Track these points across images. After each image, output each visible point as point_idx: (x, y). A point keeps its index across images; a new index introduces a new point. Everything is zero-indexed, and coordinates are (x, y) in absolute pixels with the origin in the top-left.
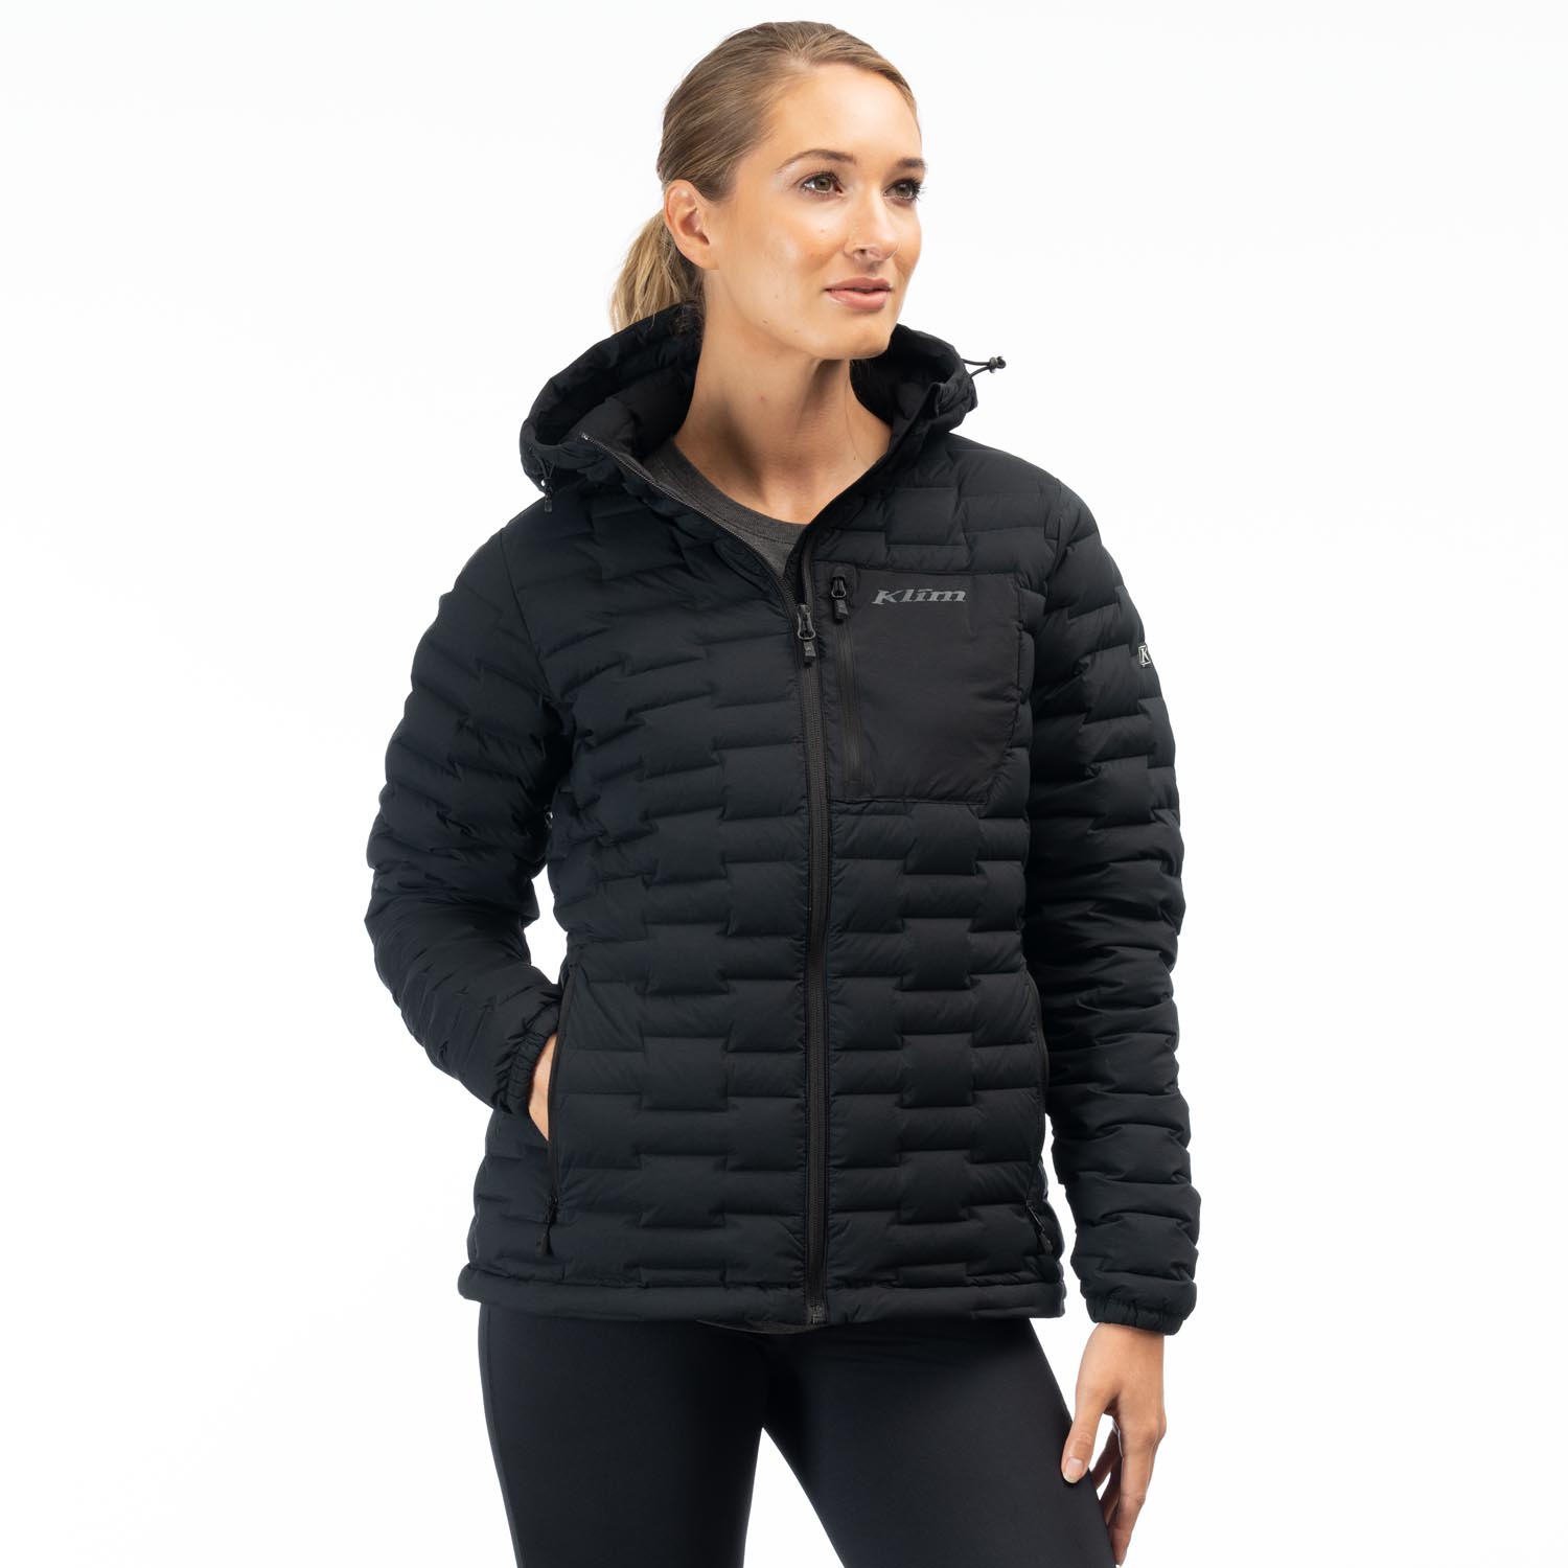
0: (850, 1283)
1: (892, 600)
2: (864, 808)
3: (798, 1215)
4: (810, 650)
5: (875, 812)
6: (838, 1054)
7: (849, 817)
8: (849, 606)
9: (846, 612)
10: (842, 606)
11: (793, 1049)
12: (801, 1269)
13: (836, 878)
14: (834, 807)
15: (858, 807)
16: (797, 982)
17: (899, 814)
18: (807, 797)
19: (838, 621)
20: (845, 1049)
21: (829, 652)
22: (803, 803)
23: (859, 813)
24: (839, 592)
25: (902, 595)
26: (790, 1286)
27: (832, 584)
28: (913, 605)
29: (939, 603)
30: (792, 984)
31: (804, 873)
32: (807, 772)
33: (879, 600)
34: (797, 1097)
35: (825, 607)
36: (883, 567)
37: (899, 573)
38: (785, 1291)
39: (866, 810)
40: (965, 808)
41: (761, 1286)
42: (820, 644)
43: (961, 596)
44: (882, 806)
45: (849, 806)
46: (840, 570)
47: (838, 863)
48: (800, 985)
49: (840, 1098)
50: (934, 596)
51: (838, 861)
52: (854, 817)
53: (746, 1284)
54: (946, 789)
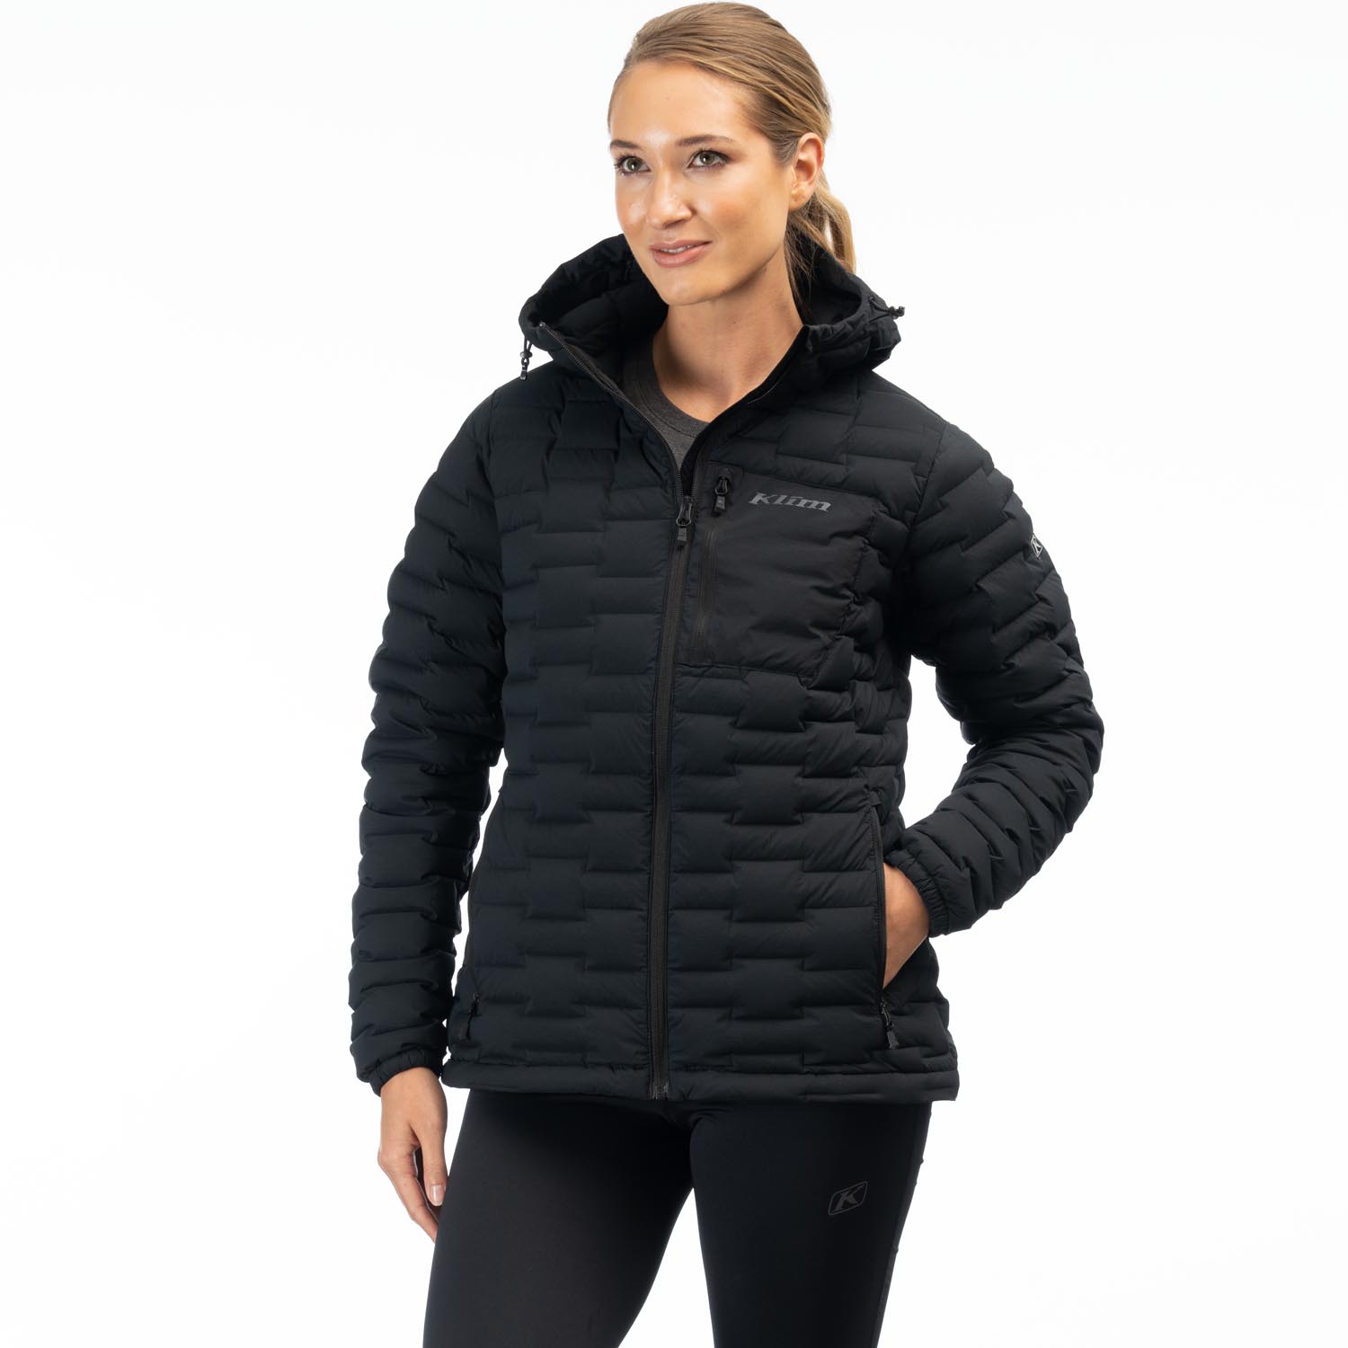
0: (688, 1067)
1: (767, 502)
2: (704, 672)
3: (641, 1009)
4: (682, 535)
5: (712, 676)
6: (676, 875)
7: (691, 678)
8: (728, 503)
9: (723, 507)
10: (721, 502)
11: (638, 870)
12: (645, 1053)
13: (675, 728)
14: (679, 669)
15: (699, 671)
16: (646, 814)
17: (735, 678)
18: (657, 659)
19: (717, 514)
20: (682, 871)
21: (698, 538)
22: (652, 664)
23: (701, 676)
24: (721, 490)
25: (775, 499)
26: (635, 1068)
27: (718, 482)
28: (783, 507)
29: (806, 509)
30: (639, 816)
31: (648, 723)
32: (660, 639)
33: (755, 501)
34: (641, 910)
35: (705, 501)
36: (767, 473)
37: (779, 479)
38: (631, 1072)
39: (706, 674)
40: (795, 680)
41: (611, 1067)
42: (692, 531)
43: (826, 506)
44: (720, 671)
45: (692, 669)
46: (726, 472)
47: (679, 716)
48: (647, 816)
49: (676, 912)
50: (803, 503)
51: (677, 715)
52: (697, 679)
53: (599, 1064)
54: (779, 661)
